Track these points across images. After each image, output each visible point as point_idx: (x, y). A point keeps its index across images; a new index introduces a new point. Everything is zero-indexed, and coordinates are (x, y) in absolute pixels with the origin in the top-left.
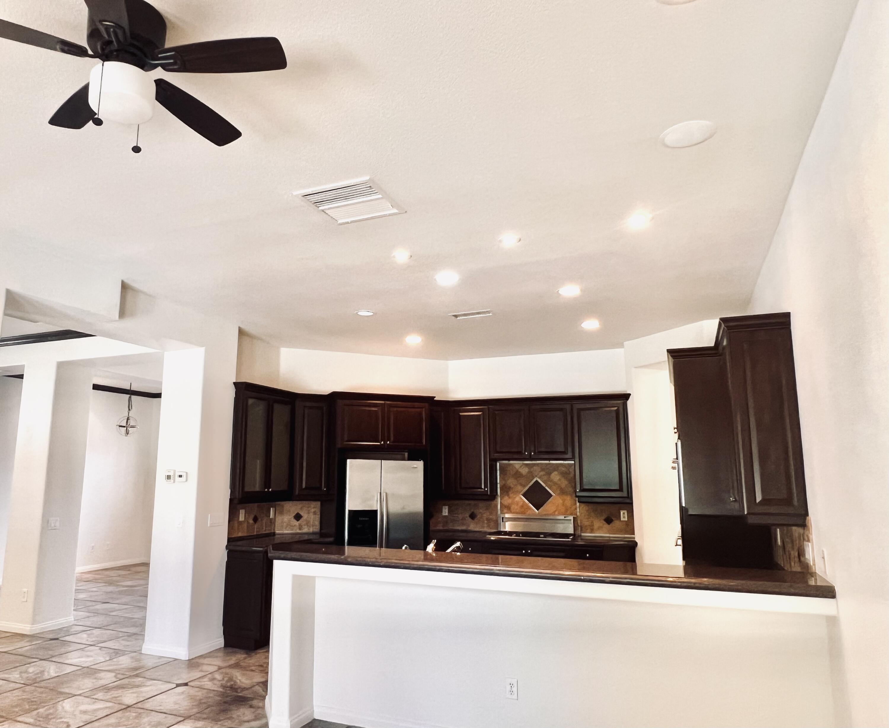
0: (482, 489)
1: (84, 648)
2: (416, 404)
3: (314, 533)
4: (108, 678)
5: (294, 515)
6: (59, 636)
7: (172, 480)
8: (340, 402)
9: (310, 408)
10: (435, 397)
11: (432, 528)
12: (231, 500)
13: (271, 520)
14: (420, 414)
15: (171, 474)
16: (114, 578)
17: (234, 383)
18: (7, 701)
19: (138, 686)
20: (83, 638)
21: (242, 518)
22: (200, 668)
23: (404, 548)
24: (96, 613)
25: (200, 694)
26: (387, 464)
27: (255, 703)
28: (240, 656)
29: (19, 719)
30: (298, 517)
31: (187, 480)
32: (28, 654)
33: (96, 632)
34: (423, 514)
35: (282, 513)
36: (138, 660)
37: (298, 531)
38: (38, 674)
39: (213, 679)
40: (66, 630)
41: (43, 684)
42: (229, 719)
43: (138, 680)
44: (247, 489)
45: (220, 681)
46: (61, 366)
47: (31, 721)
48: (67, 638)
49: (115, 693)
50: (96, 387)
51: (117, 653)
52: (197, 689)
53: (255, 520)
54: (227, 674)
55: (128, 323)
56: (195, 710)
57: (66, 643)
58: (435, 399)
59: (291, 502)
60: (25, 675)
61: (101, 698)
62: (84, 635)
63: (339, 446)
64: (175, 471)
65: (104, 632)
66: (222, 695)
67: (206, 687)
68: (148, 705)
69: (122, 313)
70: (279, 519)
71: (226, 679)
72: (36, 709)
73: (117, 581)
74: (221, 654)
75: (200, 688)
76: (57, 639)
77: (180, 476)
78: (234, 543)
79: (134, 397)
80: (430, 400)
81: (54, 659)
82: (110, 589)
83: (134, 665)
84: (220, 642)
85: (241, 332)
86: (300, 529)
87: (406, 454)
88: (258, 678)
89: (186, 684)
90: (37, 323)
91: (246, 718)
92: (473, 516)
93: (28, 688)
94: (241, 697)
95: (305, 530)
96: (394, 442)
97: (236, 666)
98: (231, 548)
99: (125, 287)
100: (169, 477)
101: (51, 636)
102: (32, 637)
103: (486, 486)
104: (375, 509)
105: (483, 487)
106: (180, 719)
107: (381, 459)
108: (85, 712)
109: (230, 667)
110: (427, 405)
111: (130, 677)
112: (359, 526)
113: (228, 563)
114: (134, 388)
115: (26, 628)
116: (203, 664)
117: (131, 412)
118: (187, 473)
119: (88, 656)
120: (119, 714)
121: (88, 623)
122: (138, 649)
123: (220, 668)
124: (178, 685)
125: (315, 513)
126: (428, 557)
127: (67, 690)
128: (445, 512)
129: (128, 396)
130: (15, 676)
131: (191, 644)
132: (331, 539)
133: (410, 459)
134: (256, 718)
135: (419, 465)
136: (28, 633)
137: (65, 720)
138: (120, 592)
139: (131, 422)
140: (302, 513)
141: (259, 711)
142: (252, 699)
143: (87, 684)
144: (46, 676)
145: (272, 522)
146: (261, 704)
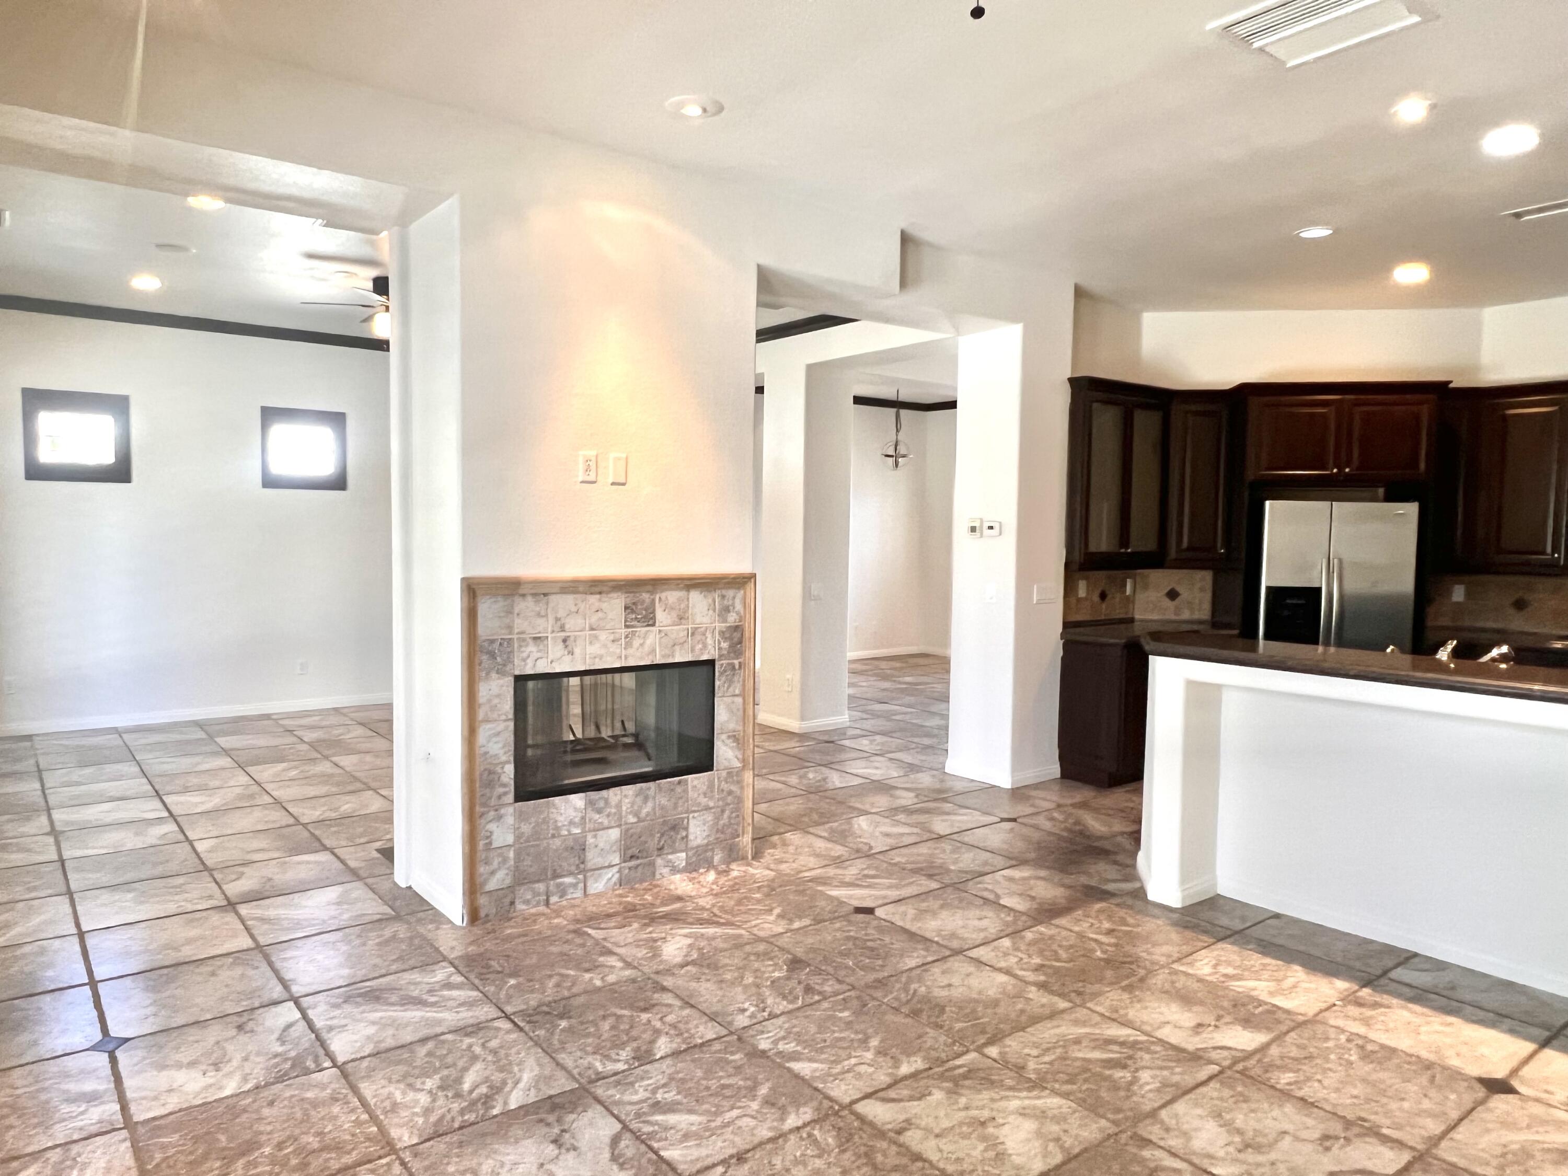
0: (1547, 555)
1: (868, 756)
2: (1408, 397)
3: (1200, 622)
4: (907, 799)
5: (1166, 591)
6: (836, 738)
7: (978, 533)
8: (1254, 402)
9: (1197, 413)
10: (1451, 382)
11: (1430, 623)
12: (1067, 565)
13: (1128, 598)
14: (1417, 418)
15: (977, 524)
16: (889, 672)
17: (1072, 381)
18: (792, 808)
19: (948, 814)
20: (864, 743)
21: (1082, 592)
22: (1031, 802)
23: (1389, 650)
24: (875, 715)
25: (1036, 836)
26: (1341, 508)
27: (1120, 858)
28: (1085, 793)
29: (811, 830)
30: (1173, 595)
31: (1000, 534)
32: (801, 756)
33: (879, 738)
34: (1412, 598)
35: (1146, 587)
36: (942, 781)
37: (1173, 617)
38: (819, 781)
39: (1052, 819)
40: (841, 732)
41: (828, 794)
42: (1084, 873)
43: (948, 806)
44: (1093, 548)
45: (1062, 822)
46: (811, 369)
47: (825, 834)
48: (847, 743)
49: (922, 818)
50: (858, 400)
51: (913, 768)
52: (1032, 829)
53: (1103, 596)
54: (1071, 814)
55: (910, 297)
56: (1033, 855)
57: (843, 749)
58: (1451, 385)
59: (1161, 570)
60: (805, 782)
61: (903, 820)
62: (865, 742)
63: (1250, 475)
64: (982, 521)
65: (890, 739)
66: (1070, 841)
67: (1044, 827)
68: (968, 838)
69: (903, 284)
70: (1141, 597)
71: (1071, 821)
72: (828, 823)
73: (893, 676)
74: (1056, 787)
75: (1036, 827)
76: (832, 742)
77: (991, 528)
78: (1072, 630)
79: (903, 412)
80: (1439, 390)
81: (832, 766)
82: (887, 685)
83: (938, 786)
84: (1055, 770)
85: (1080, 293)
86: (1176, 614)
87: (1381, 491)
88: (1118, 826)
89: (1014, 820)
90: (781, 310)
91: (1109, 877)
92: (1520, 605)
93: (812, 796)
94: (1096, 848)
95: (1186, 615)
96: (1357, 469)
97: (1084, 805)
98: (1069, 637)
99: (906, 239)
100: (973, 529)
101: (826, 738)
102: (802, 737)
103: (1555, 549)
104: (1316, 585)
105: (1549, 550)
106: (1014, 863)
107: (1333, 500)
108: (887, 835)
109: (1073, 805)
110: (1431, 397)
111: (935, 800)
112: (1286, 613)
113: (1063, 659)
114: (903, 397)
115: (794, 725)
116: (1035, 798)
117: (900, 434)
118: (1000, 523)
119: (877, 768)
120: (929, 844)
121: (868, 727)
122: (940, 766)
123: (1059, 806)
124: (1003, 820)
125: (1202, 590)
126: (1441, 667)
127: (858, 805)
128: (1458, 594)
129: (894, 410)
130: (793, 780)
131: (1014, 769)
132: (1236, 632)
133: (1389, 498)
134: (1126, 879)
135: (1410, 511)
136: (796, 731)
137: (865, 841)
138: (902, 691)
139: (902, 450)
140: (1179, 589)
141: (1128, 870)
142: (1115, 853)
143: (882, 802)
144: (830, 786)
145: (1129, 601)
146: (1129, 862)
